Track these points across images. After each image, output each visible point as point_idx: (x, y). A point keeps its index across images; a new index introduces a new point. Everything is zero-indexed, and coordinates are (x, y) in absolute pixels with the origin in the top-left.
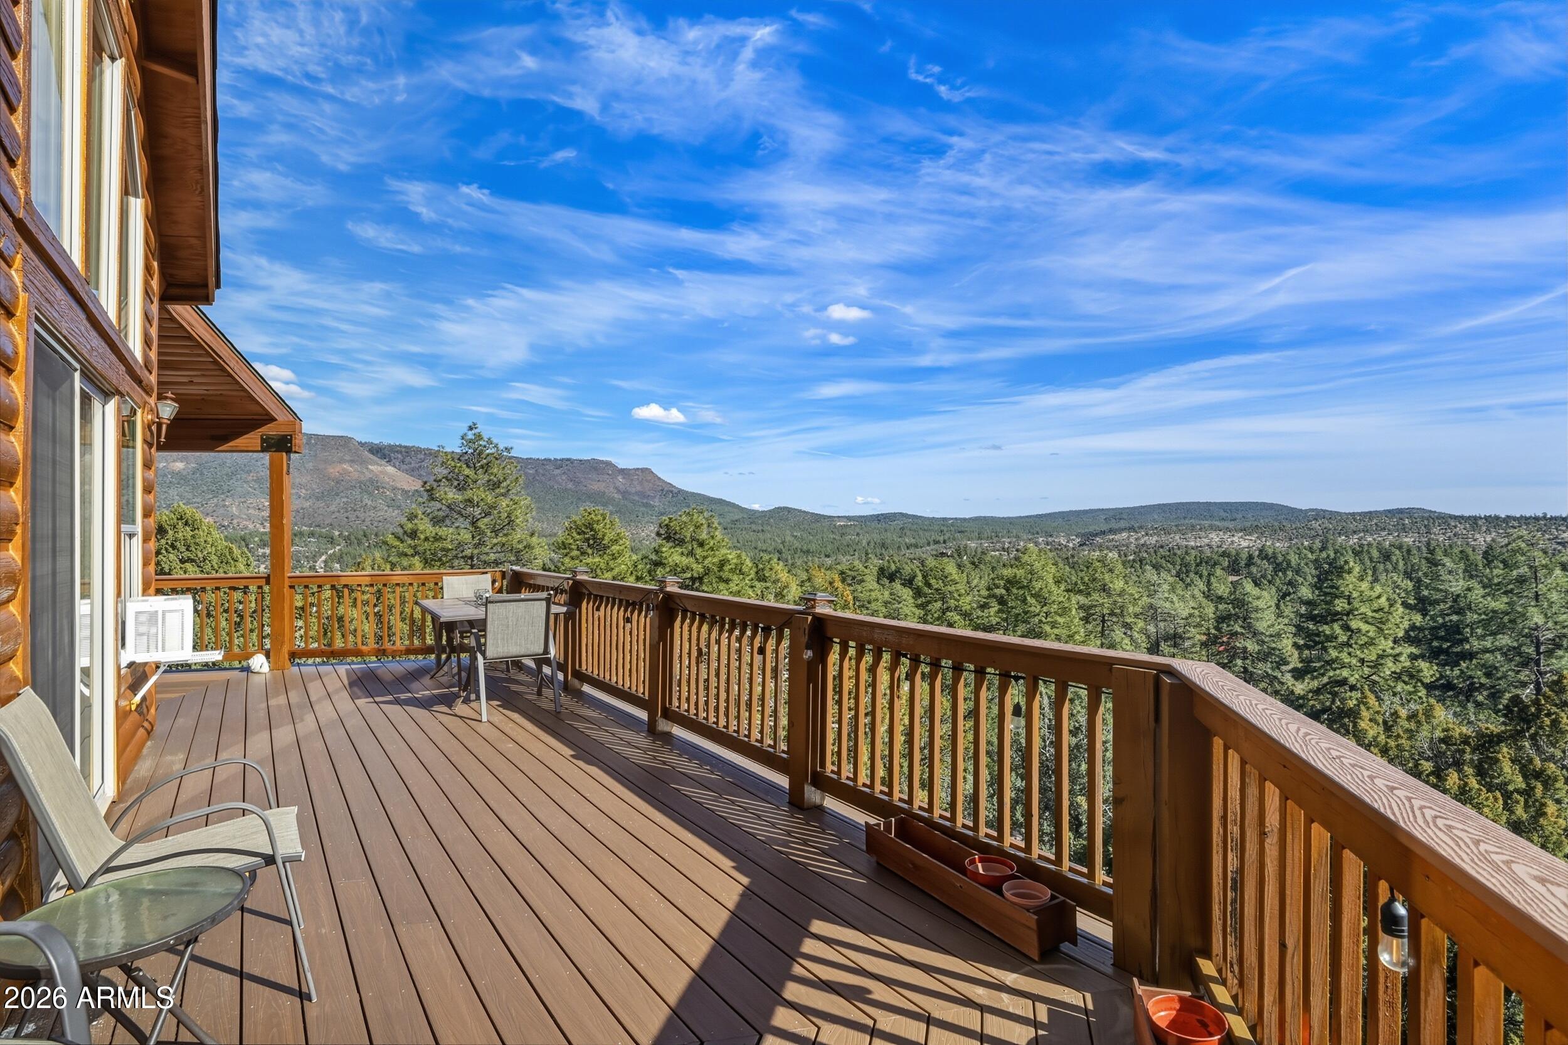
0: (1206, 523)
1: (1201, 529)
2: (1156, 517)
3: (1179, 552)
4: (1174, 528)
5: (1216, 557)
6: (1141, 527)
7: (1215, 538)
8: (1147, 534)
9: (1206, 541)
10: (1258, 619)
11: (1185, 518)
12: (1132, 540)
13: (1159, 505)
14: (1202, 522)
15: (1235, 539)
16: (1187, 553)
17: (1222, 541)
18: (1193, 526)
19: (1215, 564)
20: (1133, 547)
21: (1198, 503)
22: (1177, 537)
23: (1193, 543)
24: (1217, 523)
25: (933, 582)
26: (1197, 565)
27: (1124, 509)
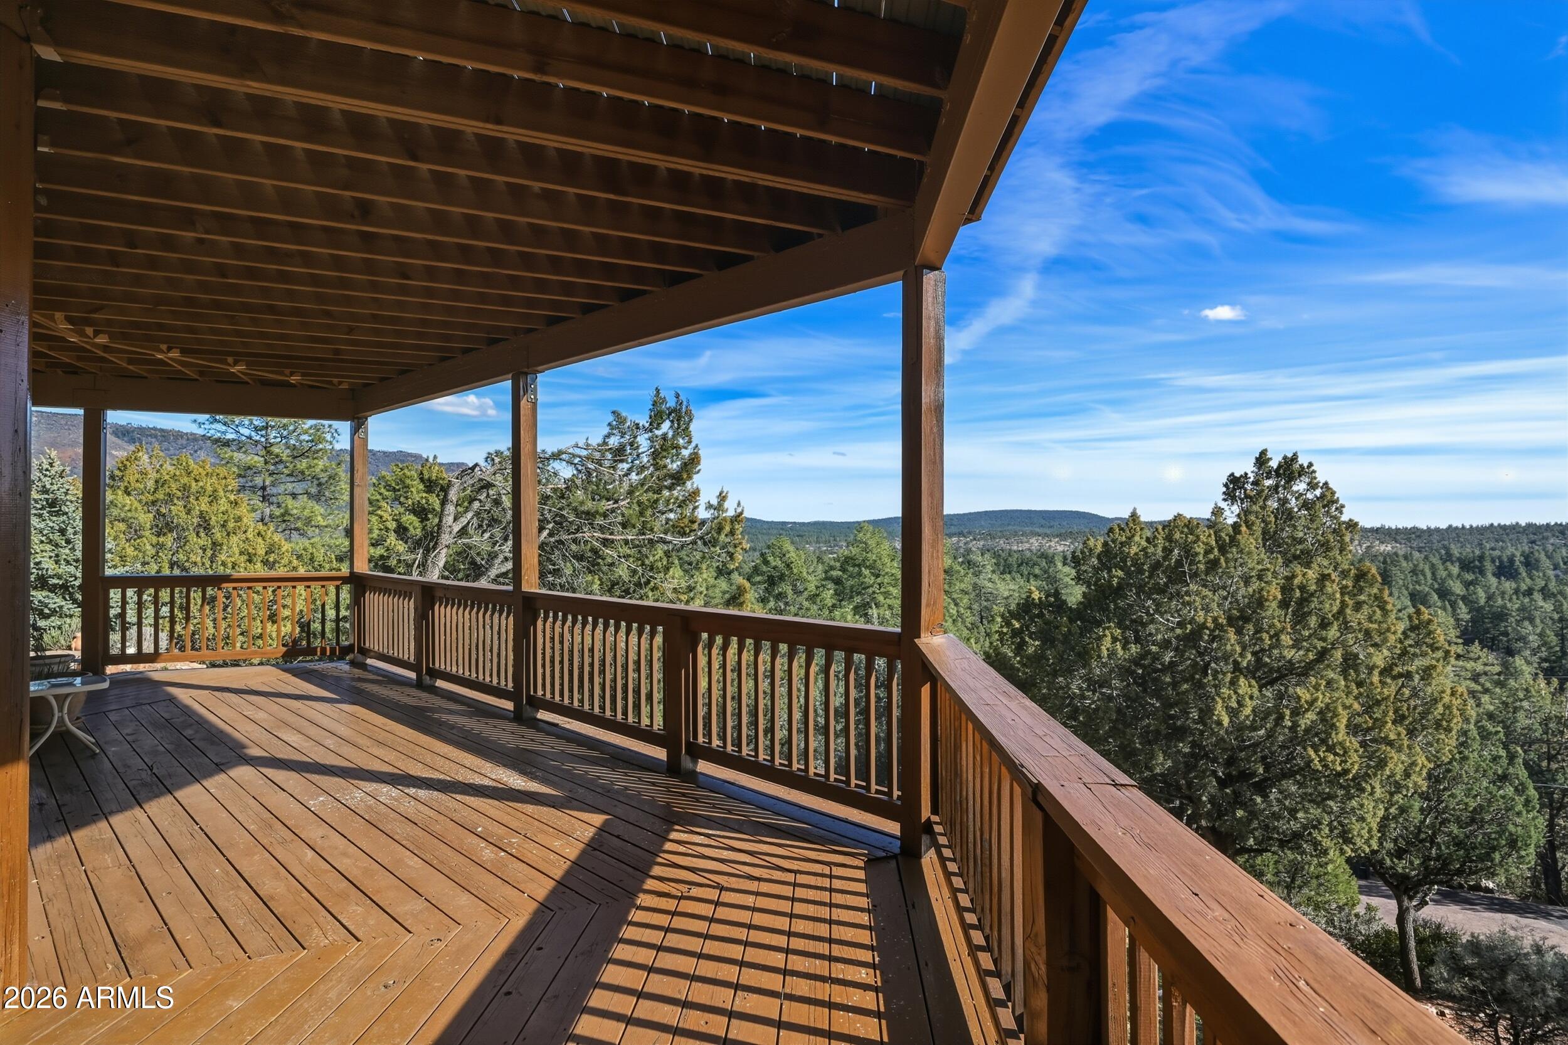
0: (1028, 529)
1: (1022, 535)
2: (983, 523)
3: (1003, 555)
4: (999, 534)
5: (1035, 558)
6: (969, 533)
7: (1035, 543)
8: (975, 539)
9: (1027, 546)
10: (1067, 594)
11: (1009, 524)
12: (961, 544)
13: (986, 512)
14: (1025, 529)
15: (1052, 544)
16: (1010, 555)
17: (1041, 546)
18: (1016, 532)
19: (1034, 564)
20: (962, 551)
21: (1021, 511)
22: (1002, 542)
23: (1015, 548)
24: (1037, 530)
25: (770, 559)
26: (1019, 566)
27: (954, 515)
